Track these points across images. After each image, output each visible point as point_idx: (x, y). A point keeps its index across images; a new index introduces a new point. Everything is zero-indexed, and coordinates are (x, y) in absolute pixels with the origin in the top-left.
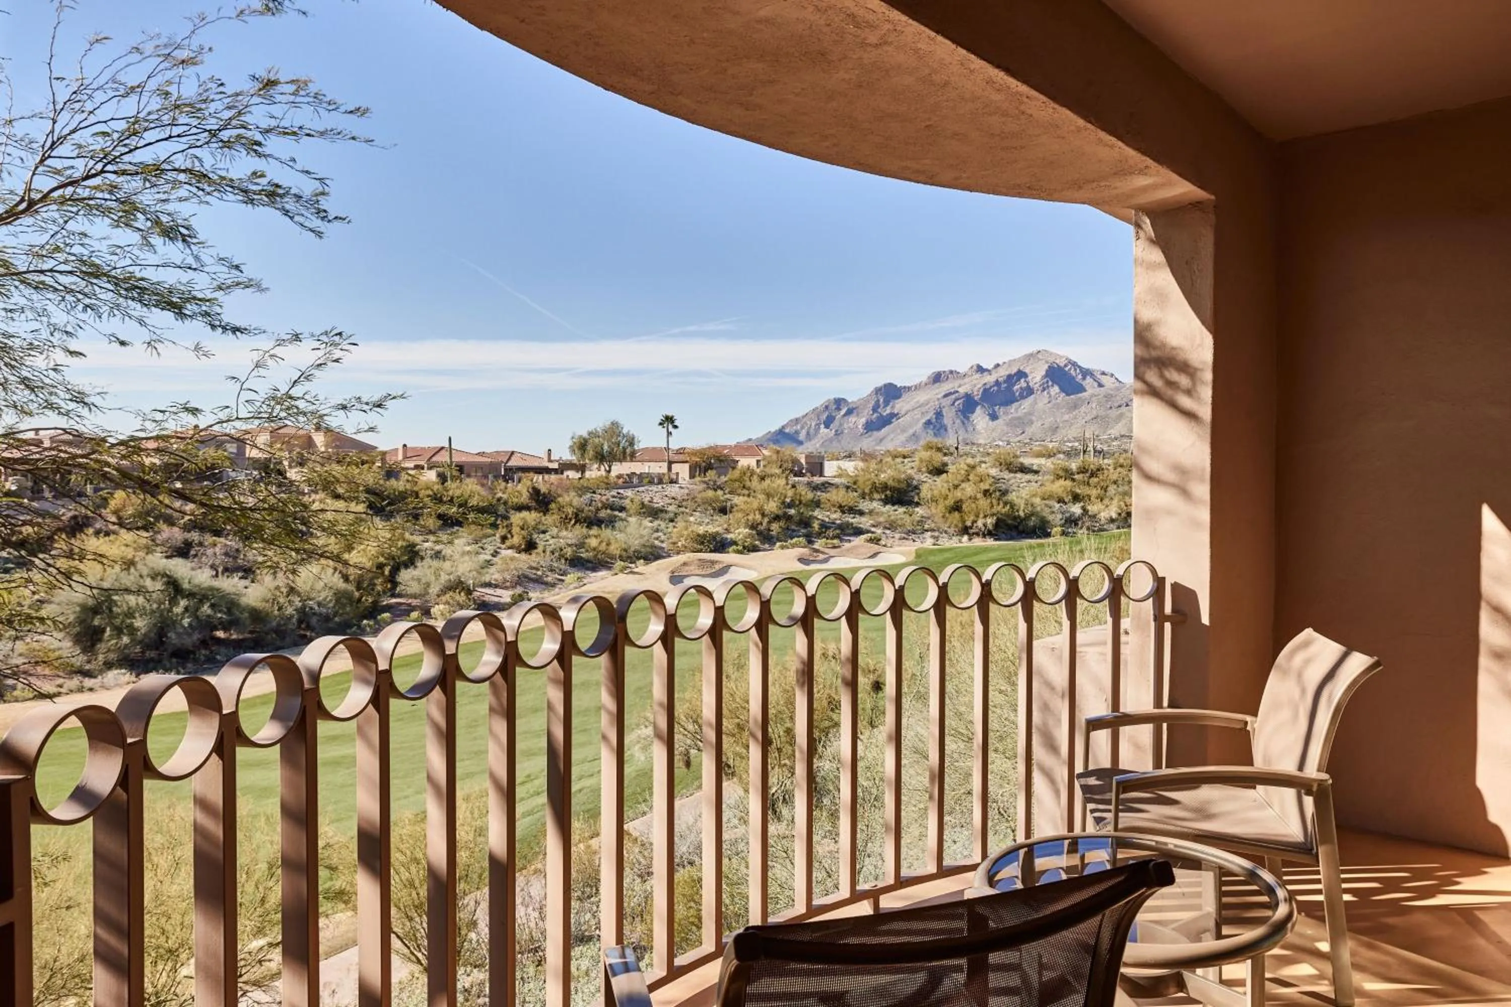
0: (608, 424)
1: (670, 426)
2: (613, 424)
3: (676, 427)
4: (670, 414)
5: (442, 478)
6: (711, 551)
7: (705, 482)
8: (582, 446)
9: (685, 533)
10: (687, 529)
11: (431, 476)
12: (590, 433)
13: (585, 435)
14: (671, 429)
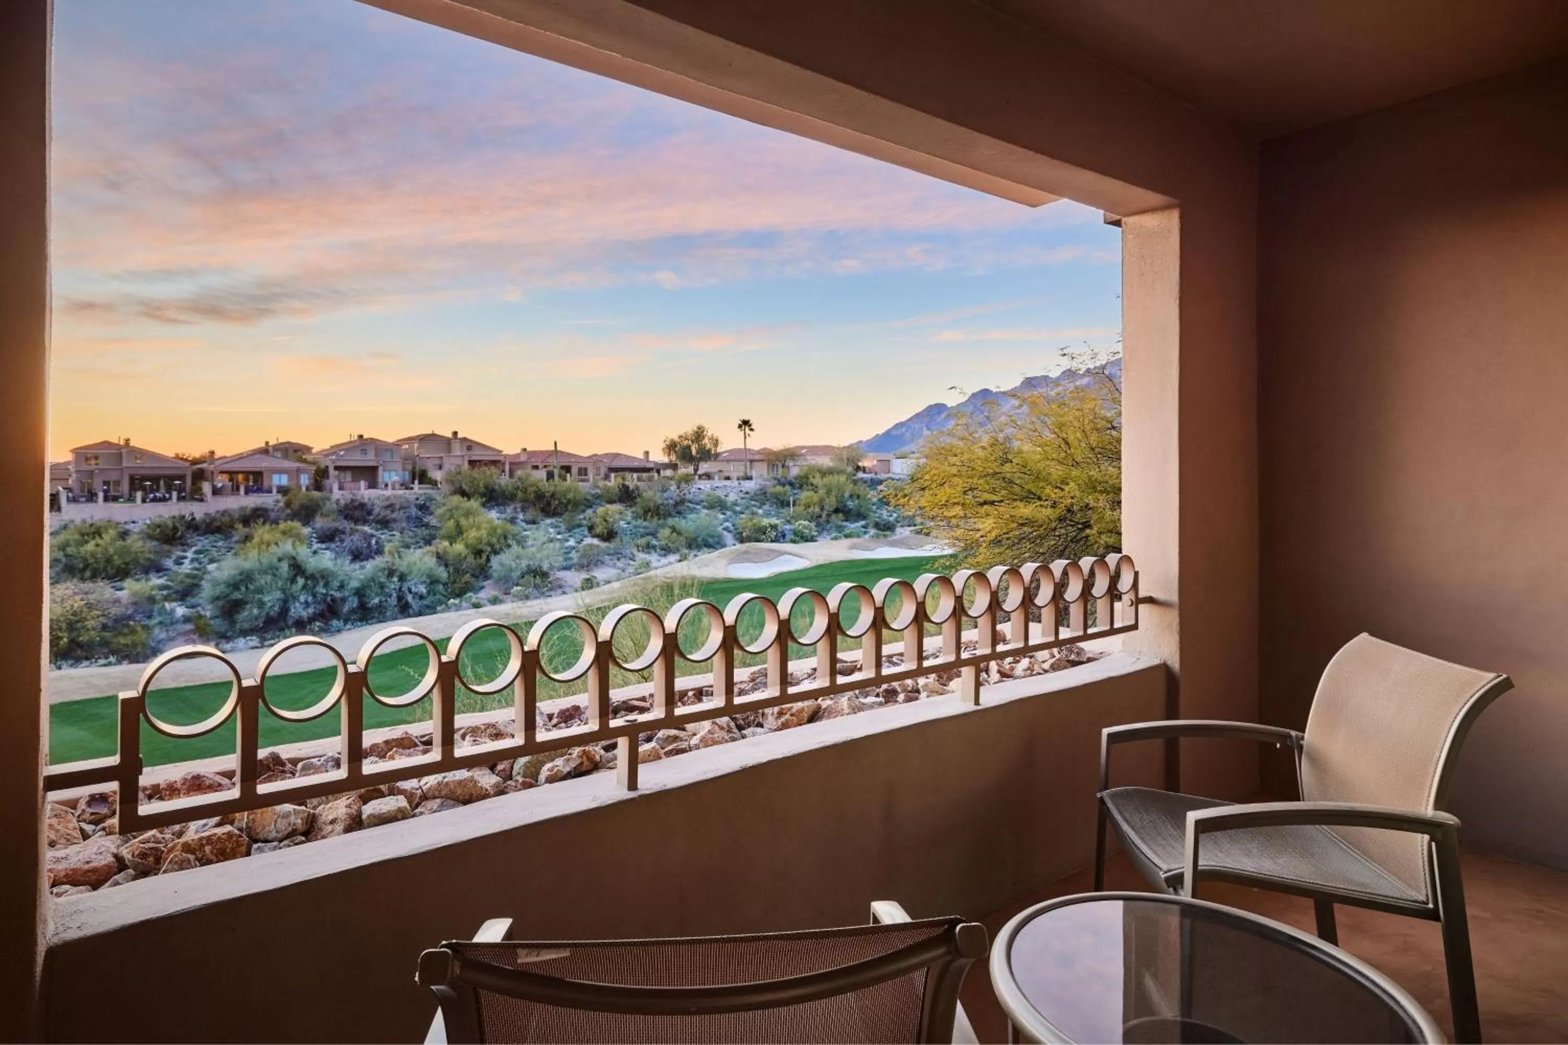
0: (695, 429)
1: (747, 429)
2: (699, 428)
3: (752, 430)
4: (747, 419)
5: (550, 476)
6: (772, 541)
7: (775, 479)
8: (671, 447)
9: (750, 523)
10: (751, 520)
11: (541, 474)
12: (680, 437)
13: (676, 438)
14: (747, 431)
